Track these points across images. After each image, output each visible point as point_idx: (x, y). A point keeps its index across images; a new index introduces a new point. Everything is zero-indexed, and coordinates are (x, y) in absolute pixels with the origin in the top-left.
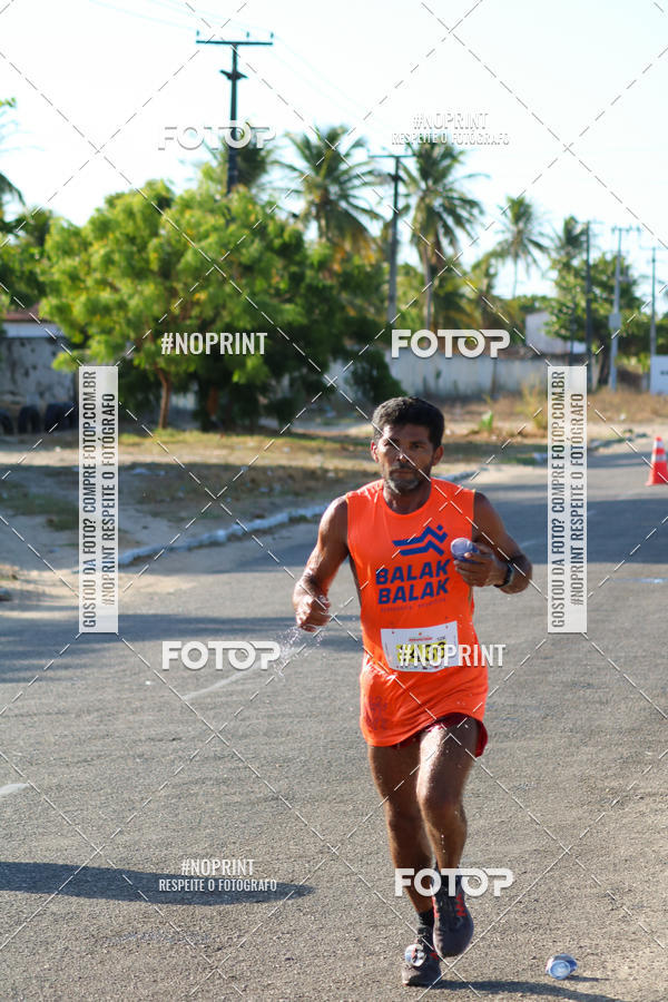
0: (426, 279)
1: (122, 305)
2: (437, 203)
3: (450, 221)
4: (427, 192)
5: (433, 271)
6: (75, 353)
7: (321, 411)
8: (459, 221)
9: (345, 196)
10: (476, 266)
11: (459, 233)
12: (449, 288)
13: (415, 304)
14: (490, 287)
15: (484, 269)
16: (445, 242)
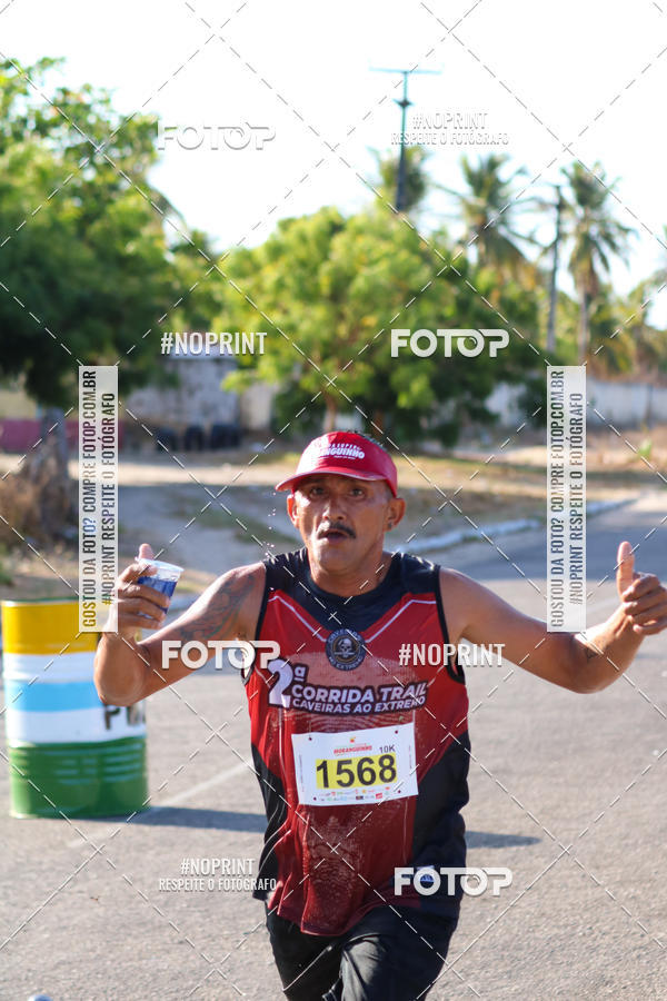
0: (584, 306)
1: (292, 329)
2: (594, 230)
3: (606, 248)
4: (585, 220)
5: (589, 298)
6: (247, 374)
7: (477, 436)
8: (613, 246)
9: (503, 222)
10: (632, 295)
11: (612, 258)
12: (604, 316)
13: (571, 331)
14: (645, 315)
15: (639, 295)
16: (598, 266)
